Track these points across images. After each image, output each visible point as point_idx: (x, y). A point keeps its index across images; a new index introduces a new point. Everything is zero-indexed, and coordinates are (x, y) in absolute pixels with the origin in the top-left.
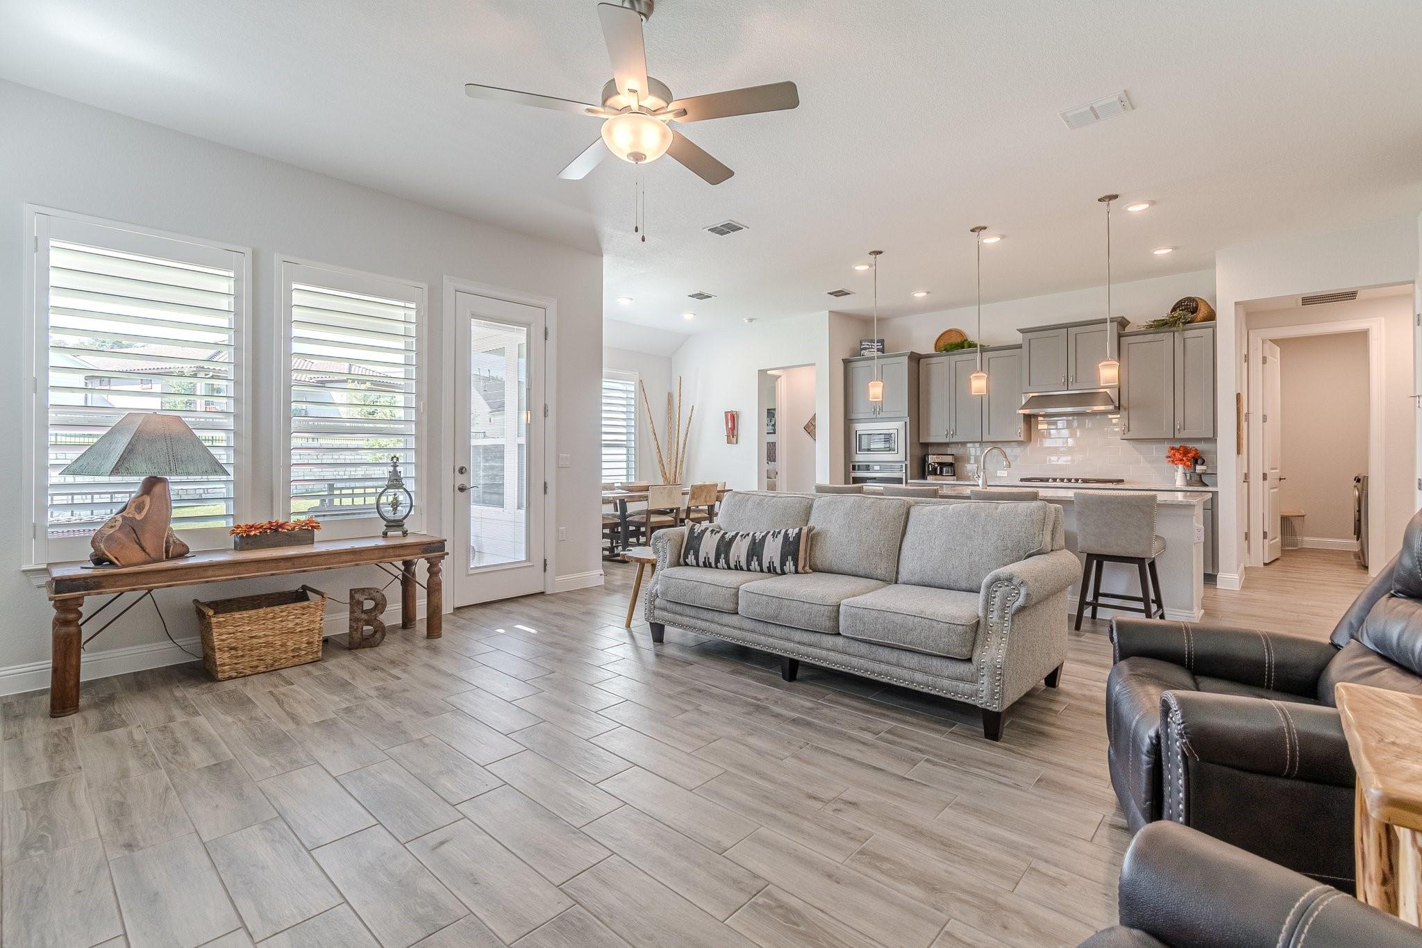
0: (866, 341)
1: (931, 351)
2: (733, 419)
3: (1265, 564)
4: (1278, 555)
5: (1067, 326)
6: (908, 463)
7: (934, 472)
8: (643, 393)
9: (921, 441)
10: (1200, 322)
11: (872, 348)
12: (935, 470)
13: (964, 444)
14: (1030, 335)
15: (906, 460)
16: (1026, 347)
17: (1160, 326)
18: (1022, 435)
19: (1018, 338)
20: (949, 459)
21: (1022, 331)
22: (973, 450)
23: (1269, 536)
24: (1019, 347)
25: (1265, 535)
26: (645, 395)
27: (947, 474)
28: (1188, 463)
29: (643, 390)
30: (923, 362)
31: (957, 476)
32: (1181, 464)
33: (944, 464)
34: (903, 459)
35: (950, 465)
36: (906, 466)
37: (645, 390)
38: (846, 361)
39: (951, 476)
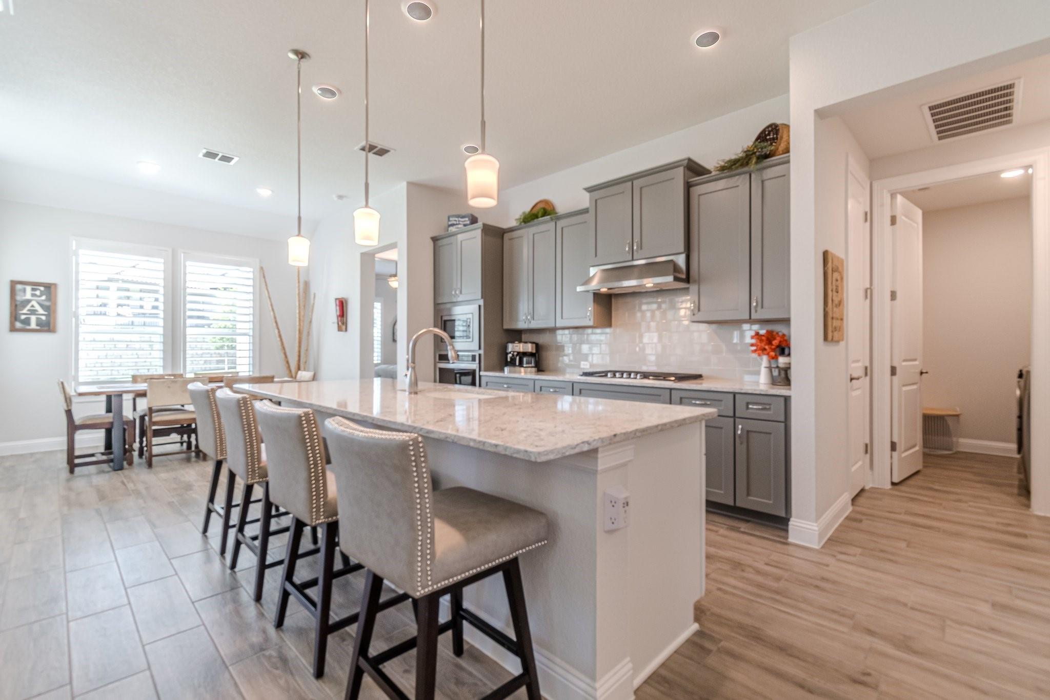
0: (453, 216)
1: (513, 223)
2: (342, 305)
3: (893, 484)
4: (919, 467)
5: (632, 178)
6: (482, 352)
7: (512, 363)
8: (263, 280)
9: (505, 327)
10: (782, 154)
11: (459, 224)
12: (513, 359)
13: (553, 330)
14: (597, 194)
15: (480, 348)
16: (592, 212)
17: (733, 167)
18: (592, 320)
19: (584, 200)
20: (529, 348)
21: (590, 190)
22: (562, 337)
23: (900, 447)
24: (585, 211)
25: (893, 447)
26: (266, 282)
27: (528, 365)
28: (773, 354)
29: (264, 277)
30: (506, 236)
31: (540, 368)
32: (764, 354)
33: (525, 354)
34: (477, 348)
35: (531, 355)
36: (480, 355)
37: (266, 277)
38: (435, 240)
39: (532, 367)
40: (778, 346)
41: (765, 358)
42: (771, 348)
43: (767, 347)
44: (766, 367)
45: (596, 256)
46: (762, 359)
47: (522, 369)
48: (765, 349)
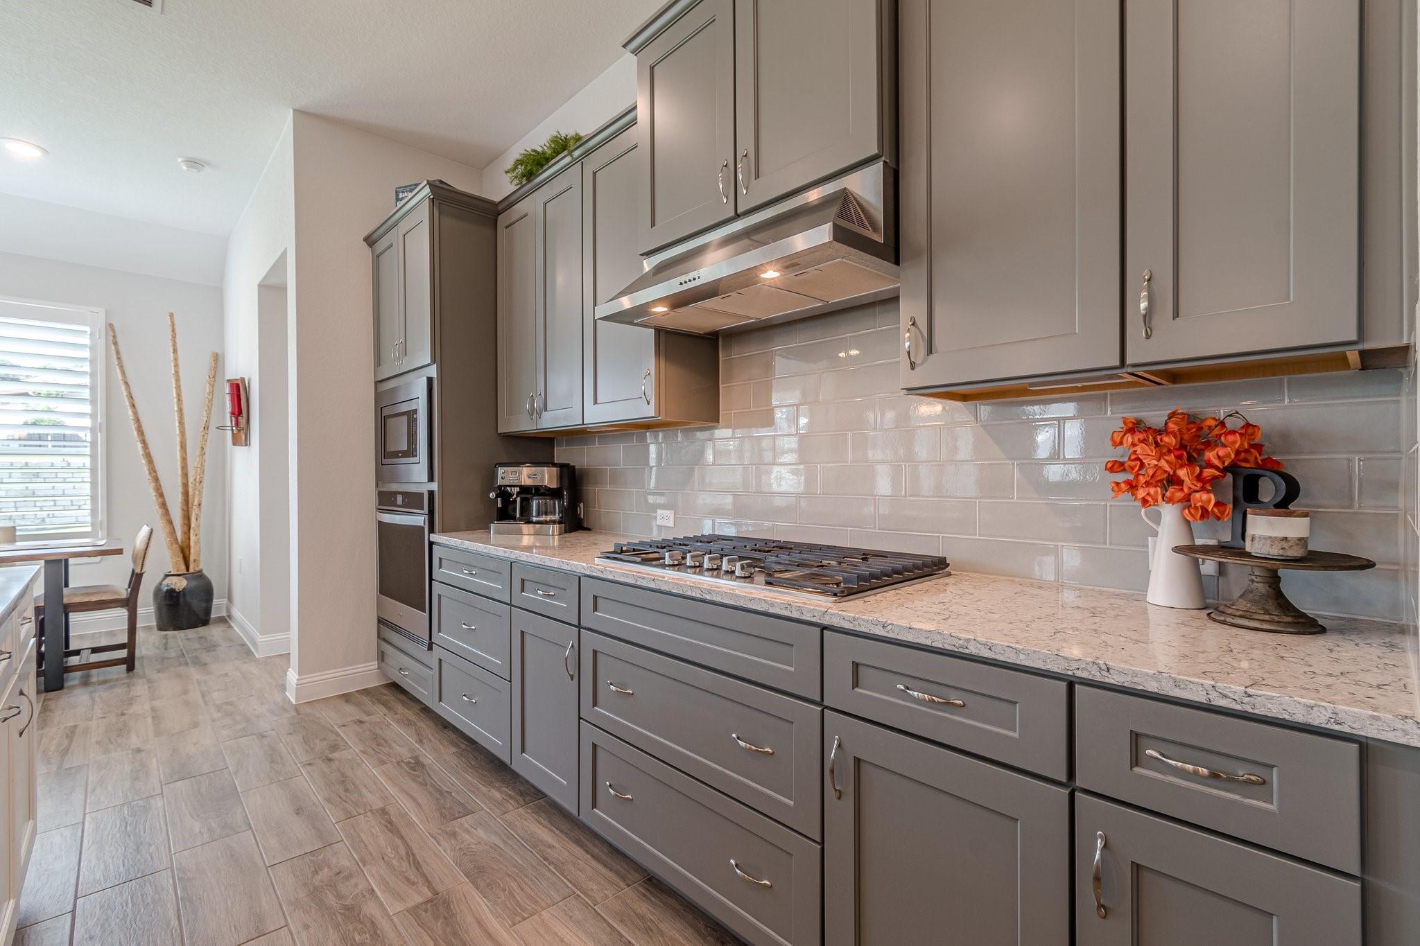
2: (238, 394)
7: (506, 514)
9: (501, 429)
14: (654, 51)
15: (431, 478)
16: (644, 102)
20: (547, 477)
21: (637, 43)
26: (118, 352)
27: (543, 518)
28: (1206, 498)
29: (115, 343)
30: (503, 220)
31: (574, 523)
32: (1170, 500)
33: (538, 491)
34: (425, 478)
35: (554, 494)
36: (431, 493)
37: (120, 343)
38: (370, 241)
39: (554, 522)
40: (1232, 468)
41: (1169, 514)
42: (1199, 478)
43: (1182, 473)
44: (1176, 550)
45: (653, 224)
46: (1157, 518)
47: (526, 528)
48: (1174, 481)
